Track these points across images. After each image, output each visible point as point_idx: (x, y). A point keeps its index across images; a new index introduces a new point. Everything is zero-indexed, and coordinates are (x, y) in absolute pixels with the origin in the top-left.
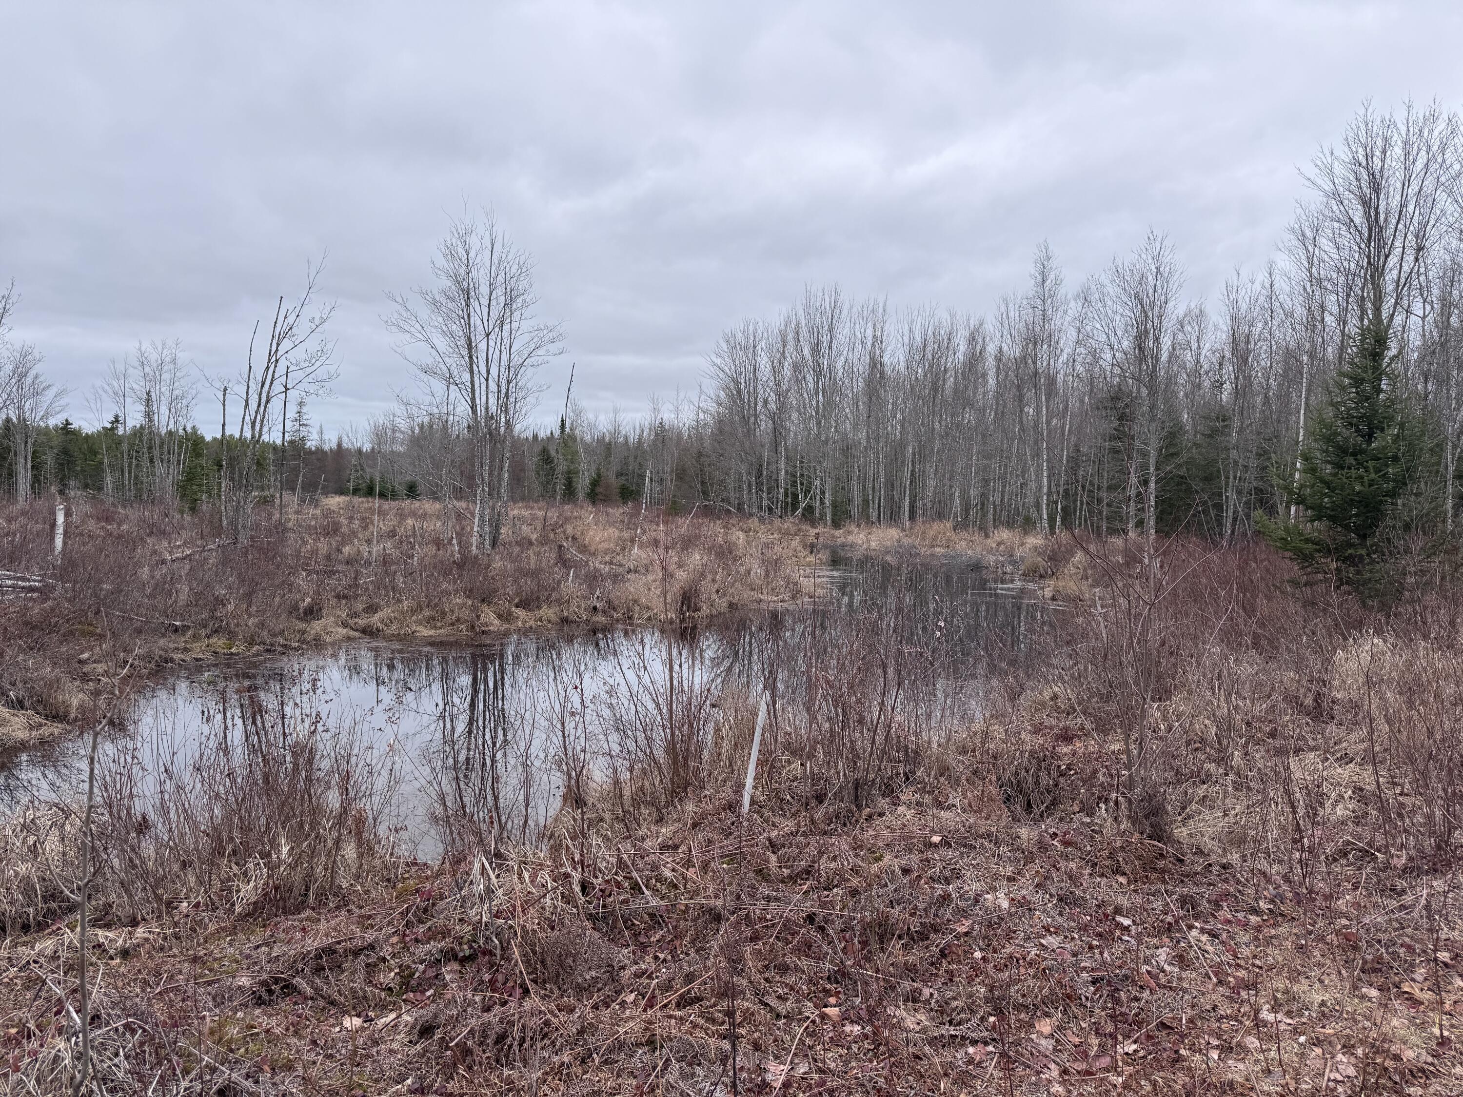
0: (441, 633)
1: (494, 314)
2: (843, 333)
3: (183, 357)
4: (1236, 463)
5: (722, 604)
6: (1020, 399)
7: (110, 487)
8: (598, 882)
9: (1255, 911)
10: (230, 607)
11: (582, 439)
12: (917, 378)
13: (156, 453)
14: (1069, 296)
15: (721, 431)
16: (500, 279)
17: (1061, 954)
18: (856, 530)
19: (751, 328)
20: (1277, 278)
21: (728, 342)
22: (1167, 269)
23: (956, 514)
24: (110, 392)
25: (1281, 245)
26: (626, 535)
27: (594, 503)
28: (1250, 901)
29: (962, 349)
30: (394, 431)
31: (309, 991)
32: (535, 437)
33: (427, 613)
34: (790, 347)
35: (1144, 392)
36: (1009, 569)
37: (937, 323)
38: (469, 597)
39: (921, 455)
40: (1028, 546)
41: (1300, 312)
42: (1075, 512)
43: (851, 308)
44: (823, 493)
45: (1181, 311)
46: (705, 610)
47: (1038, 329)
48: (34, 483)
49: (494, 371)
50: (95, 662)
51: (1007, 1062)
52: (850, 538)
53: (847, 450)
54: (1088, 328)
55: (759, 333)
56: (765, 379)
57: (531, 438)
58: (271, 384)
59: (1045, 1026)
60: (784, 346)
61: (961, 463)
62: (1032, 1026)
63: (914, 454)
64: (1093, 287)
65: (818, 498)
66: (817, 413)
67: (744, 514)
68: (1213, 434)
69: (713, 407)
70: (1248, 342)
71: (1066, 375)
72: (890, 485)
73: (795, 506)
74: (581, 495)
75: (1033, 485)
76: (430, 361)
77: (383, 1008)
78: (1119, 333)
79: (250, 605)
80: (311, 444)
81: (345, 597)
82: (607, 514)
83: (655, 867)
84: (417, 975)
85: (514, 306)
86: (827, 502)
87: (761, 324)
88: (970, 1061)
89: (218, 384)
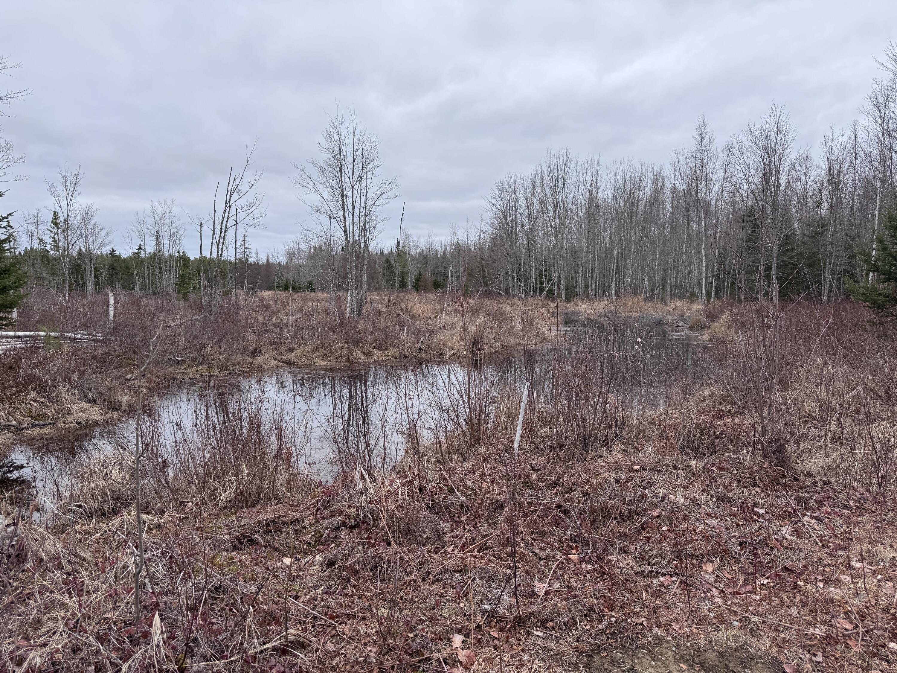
0: (330, 363)
1: (357, 174)
2: (571, 179)
3: (176, 210)
4: (831, 254)
5: (497, 346)
6: (687, 217)
7: (138, 287)
8: (429, 487)
9: (847, 507)
10: (209, 349)
11: (409, 253)
12: (619, 206)
13: (163, 265)
14: (719, 150)
15: (494, 244)
16: (359, 152)
17: (719, 528)
18: (581, 304)
19: (513, 179)
20: (860, 132)
21: (498, 188)
22: (784, 129)
23: (646, 291)
24: (136, 232)
25: (862, 110)
26: (438, 308)
27: (418, 291)
28: (843, 501)
29: (649, 186)
30: (299, 251)
31: (262, 542)
32: (382, 253)
33: (322, 352)
34: (538, 190)
35: (769, 209)
36: (681, 324)
37: (632, 170)
38: (346, 342)
39: (623, 256)
40: (693, 310)
41: (875, 153)
42: (724, 289)
43: (577, 163)
44: (559, 281)
45: (794, 156)
46: (487, 350)
47: (698, 172)
48: (96, 285)
49: (357, 210)
50: (134, 380)
51: (685, 585)
52: (577, 308)
53: (574, 254)
54: (732, 170)
55: (518, 182)
56: (522, 210)
57: (379, 253)
58: (228, 220)
59: (709, 568)
60: (534, 189)
61: (649, 259)
62: (701, 567)
63: (618, 256)
64: (735, 143)
65: (556, 284)
66: (555, 230)
67: (510, 296)
68: (815, 236)
69: (490, 230)
70: (839, 175)
71: (717, 200)
72: (603, 275)
73: (541, 290)
74: (410, 287)
75: (696, 273)
76: (319, 205)
77: (305, 553)
78: (752, 172)
79: (220, 348)
80: (251, 260)
81: (275, 343)
82: (426, 297)
83: (462, 480)
84: (324, 536)
85: (368, 169)
86: (562, 286)
87: (519, 176)
88: (662, 585)
89: (197, 221)
